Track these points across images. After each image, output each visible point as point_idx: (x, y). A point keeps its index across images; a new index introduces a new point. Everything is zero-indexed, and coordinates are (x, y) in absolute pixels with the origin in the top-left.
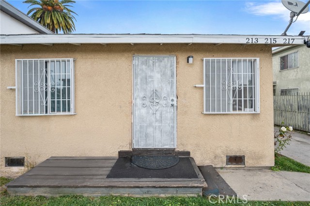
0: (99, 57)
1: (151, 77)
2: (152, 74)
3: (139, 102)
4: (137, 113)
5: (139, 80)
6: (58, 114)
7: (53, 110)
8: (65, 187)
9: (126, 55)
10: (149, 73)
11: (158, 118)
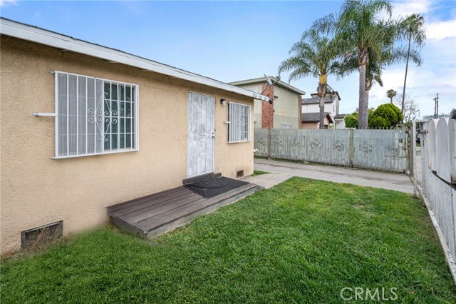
0: (161, 87)
1: (200, 113)
2: (201, 111)
3: (192, 135)
4: (190, 145)
5: (192, 115)
6: (115, 151)
7: (107, 147)
8: (196, 212)
9: (184, 90)
10: (199, 110)
11: (204, 148)
